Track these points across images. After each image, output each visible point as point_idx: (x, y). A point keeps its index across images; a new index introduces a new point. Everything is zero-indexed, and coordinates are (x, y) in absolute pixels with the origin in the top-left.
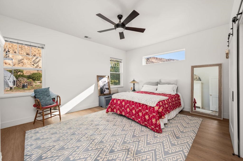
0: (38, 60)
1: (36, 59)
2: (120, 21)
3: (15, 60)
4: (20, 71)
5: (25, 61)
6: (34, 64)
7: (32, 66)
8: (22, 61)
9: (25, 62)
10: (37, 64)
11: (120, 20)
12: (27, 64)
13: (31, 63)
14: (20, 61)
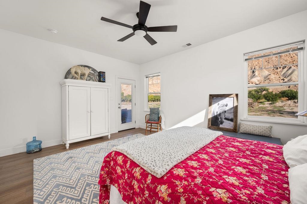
0: (290, 71)
1: (287, 70)
3: (261, 78)
4: (264, 90)
5: (273, 76)
6: (284, 79)
7: (281, 81)
8: (269, 77)
9: (272, 78)
10: (289, 78)
12: (274, 80)
13: (280, 77)
14: (267, 78)
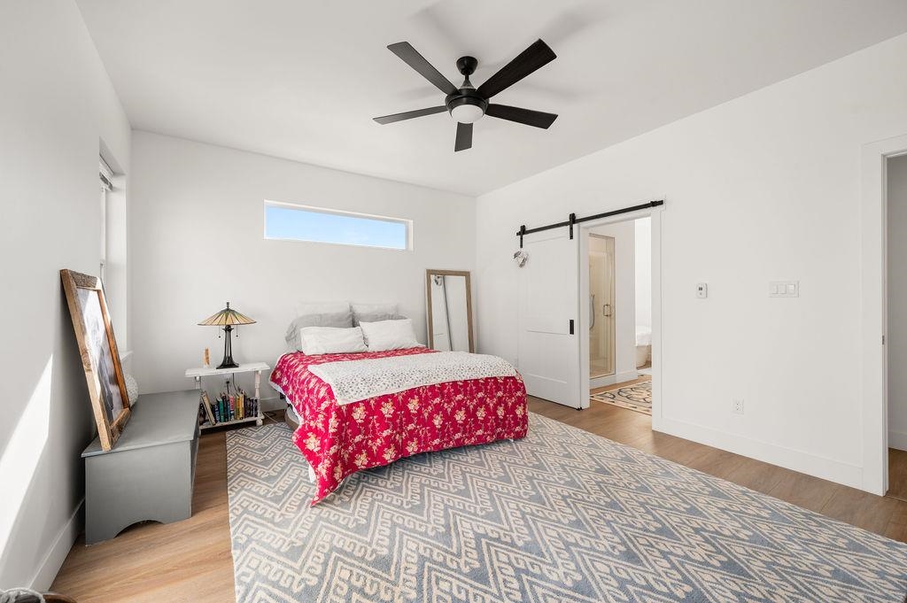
2: (467, 82)
11: (467, 78)
